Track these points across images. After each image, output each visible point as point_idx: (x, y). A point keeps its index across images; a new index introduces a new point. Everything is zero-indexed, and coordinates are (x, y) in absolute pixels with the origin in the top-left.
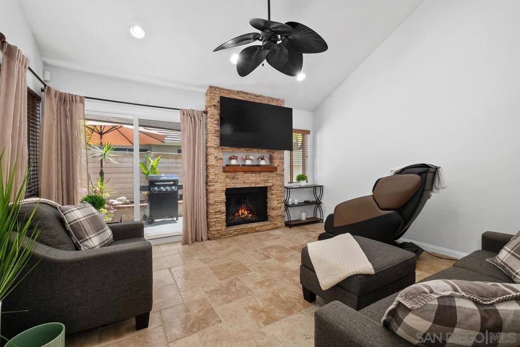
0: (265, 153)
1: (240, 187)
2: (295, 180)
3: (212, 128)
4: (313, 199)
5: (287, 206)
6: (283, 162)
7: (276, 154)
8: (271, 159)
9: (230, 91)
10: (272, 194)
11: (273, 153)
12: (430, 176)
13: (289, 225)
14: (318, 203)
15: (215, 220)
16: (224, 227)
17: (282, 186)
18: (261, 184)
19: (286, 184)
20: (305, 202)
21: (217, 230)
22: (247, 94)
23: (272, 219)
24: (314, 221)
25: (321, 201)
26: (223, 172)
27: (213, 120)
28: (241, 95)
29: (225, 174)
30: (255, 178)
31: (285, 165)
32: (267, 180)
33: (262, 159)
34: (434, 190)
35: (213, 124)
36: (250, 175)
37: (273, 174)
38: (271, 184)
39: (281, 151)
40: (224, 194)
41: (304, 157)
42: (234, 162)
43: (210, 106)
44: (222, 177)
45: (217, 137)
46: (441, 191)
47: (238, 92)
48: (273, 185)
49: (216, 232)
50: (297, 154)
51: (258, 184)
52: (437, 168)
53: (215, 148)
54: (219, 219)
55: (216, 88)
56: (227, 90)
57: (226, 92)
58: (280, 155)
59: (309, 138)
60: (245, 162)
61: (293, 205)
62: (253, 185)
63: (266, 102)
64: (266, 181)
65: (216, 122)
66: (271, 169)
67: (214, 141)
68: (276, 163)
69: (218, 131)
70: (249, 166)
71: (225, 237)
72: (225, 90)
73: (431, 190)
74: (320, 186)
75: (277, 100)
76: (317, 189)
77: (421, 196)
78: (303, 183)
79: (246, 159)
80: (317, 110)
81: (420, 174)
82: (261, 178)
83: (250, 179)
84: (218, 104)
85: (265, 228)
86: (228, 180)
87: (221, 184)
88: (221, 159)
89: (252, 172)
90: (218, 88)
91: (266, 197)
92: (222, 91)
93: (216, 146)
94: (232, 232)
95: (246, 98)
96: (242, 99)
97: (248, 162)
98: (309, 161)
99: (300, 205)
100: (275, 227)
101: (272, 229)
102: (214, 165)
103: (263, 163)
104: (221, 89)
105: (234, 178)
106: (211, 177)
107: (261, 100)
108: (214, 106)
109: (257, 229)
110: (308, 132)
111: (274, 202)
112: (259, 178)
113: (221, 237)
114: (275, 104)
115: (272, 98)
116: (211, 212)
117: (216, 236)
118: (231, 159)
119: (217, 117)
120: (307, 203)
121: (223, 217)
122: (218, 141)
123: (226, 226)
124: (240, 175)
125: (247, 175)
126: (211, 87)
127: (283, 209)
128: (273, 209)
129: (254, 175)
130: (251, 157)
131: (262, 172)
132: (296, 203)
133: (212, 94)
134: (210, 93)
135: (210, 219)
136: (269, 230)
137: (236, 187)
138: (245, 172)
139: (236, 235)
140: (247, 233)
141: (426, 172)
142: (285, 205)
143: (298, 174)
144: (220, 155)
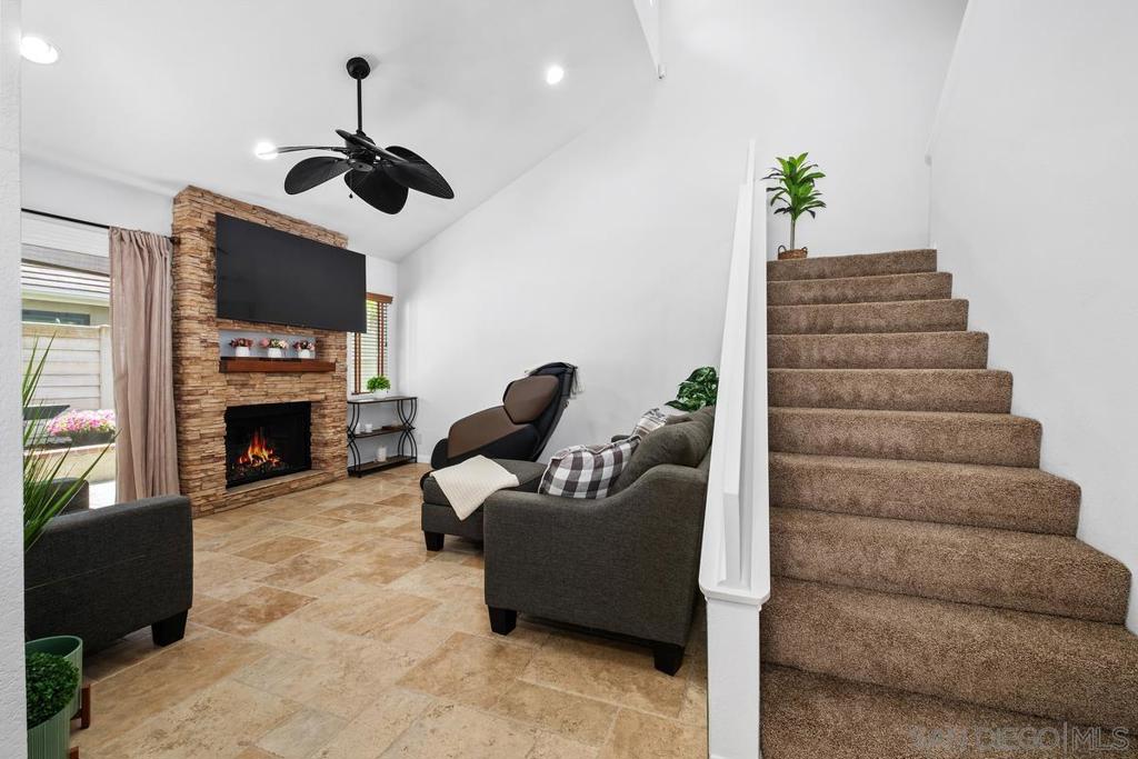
0: (309, 336)
1: (256, 403)
2: (364, 389)
3: (193, 277)
4: (396, 422)
5: (352, 436)
6: (345, 355)
7: (331, 339)
8: (320, 347)
9: (236, 204)
10: (324, 416)
11: (327, 336)
12: (567, 376)
13: (357, 472)
14: (406, 429)
15: (202, 475)
16: (222, 490)
17: (343, 399)
18: (302, 396)
19: (350, 398)
20: (385, 428)
21: (208, 496)
22: (274, 214)
23: (323, 465)
24: (400, 462)
25: (414, 425)
26: (220, 371)
27: (197, 261)
28: (263, 215)
29: (222, 376)
30: (290, 386)
31: (348, 359)
32: (315, 389)
33: (305, 347)
34: (572, 396)
35: (196, 271)
36: (280, 378)
37: (327, 378)
38: (323, 397)
39: (341, 334)
40: (222, 418)
41: (381, 344)
42: (242, 352)
43: (190, 230)
44: (218, 384)
45: (207, 297)
46: (578, 396)
47: (254, 208)
48: (326, 398)
49: (203, 501)
50: (369, 339)
51: (296, 396)
52: (574, 368)
53: (201, 322)
54: (210, 473)
55: (204, 193)
56: (231, 200)
57: (229, 204)
58: (339, 342)
59: (390, 309)
60: (267, 353)
61: (364, 435)
62: (285, 400)
63: (312, 235)
64: (312, 391)
65: (204, 266)
66: (321, 367)
67: (197, 304)
68: (332, 355)
69: (208, 285)
70: (277, 360)
71: (222, 509)
72: (224, 199)
73: (568, 395)
74: (411, 399)
75: (335, 235)
76: (403, 404)
77: (559, 403)
78: (381, 394)
79: (270, 346)
80: (404, 261)
81: (557, 375)
82: (303, 385)
83: (279, 386)
84: (208, 227)
85: (310, 482)
86: (232, 390)
87: (213, 397)
88: (216, 345)
89: (284, 373)
90: (209, 193)
91: (307, 423)
92: (219, 201)
93: (203, 317)
94: (240, 497)
95: (272, 223)
96: (262, 222)
97: (274, 353)
98: (389, 351)
99: (375, 433)
100: (330, 478)
101: (324, 483)
102: (199, 358)
103: (305, 354)
104: (217, 197)
105: (244, 385)
106: (191, 383)
107: (303, 231)
108: (201, 230)
109: (294, 486)
110: (389, 300)
111: (328, 433)
112: (298, 386)
113: (216, 511)
114: (329, 241)
115: (325, 230)
116: (191, 458)
117: (203, 509)
118: (235, 344)
119: (206, 255)
120: (387, 430)
121: (221, 467)
122: (209, 307)
123: (227, 487)
124: (256, 379)
125: (273, 378)
126: (192, 188)
127: (345, 443)
128: (326, 444)
129: (287, 378)
130: (282, 343)
131: (304, 372)
132: (369, 431)
133: (195, 205)
134: (191, 201)
135: (189, 473)
136: (318, 485)
137: (248, 404)
138: (270, 373)
139: (249, 503)
140: (272, 496)
141: (564, 373)
142: (349, 436)
143: (371, 377)
144: (214, 336)
